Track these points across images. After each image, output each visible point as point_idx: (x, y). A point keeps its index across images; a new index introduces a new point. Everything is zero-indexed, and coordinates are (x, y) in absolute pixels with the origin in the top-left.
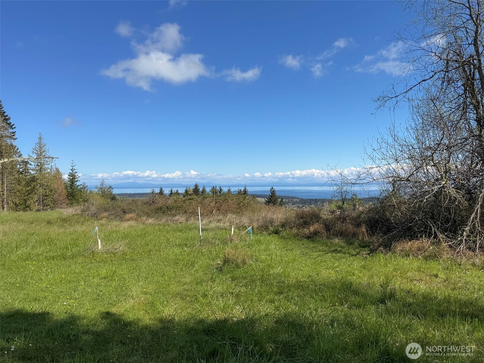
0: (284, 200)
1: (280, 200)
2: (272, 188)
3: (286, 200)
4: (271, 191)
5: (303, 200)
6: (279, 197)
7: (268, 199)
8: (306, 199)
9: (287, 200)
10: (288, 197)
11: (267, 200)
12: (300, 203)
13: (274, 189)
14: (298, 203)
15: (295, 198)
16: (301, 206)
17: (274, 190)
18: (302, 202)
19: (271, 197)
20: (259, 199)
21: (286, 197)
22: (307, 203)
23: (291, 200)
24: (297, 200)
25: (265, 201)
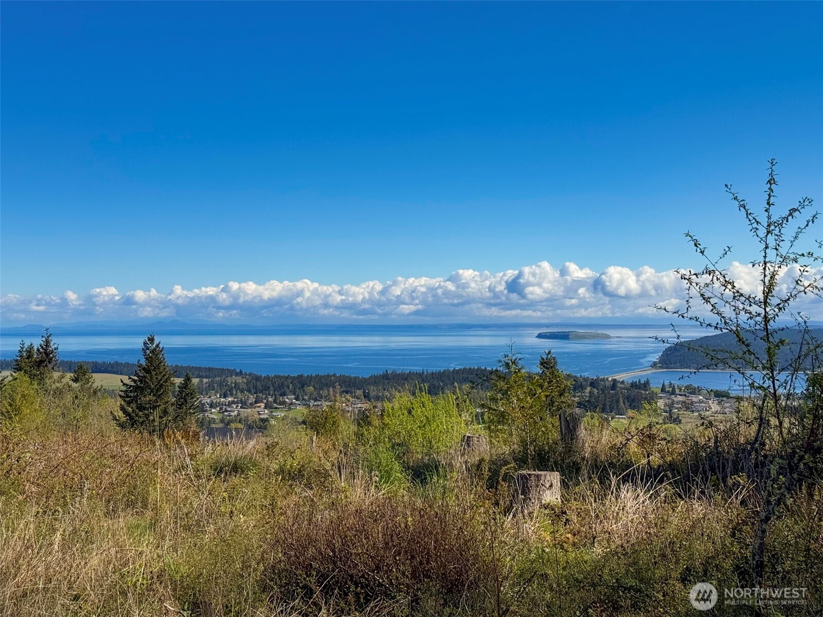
0: (195, 381)
1: (178, 381)
2: (151, 340)
3: (201, 381)
4: (148, 349)
5: (258, 378)
6: (176, 372)
7: (134, 381)
8: (268, 378)
9: (205, 380)
10: (210, 369)
11: (132, 384)
12: (249, 391)
13: (156, 342)
14: (242, 391)
15: (232, 372)
16: (252, 399)
17: (157, 346)
18: (256, 387)
19: (147, 370)
20: (100, 380)
21: (201, 372)
22: (271, 388)
23: (218, 379)
24: (239, 380)
25: (124, 388)
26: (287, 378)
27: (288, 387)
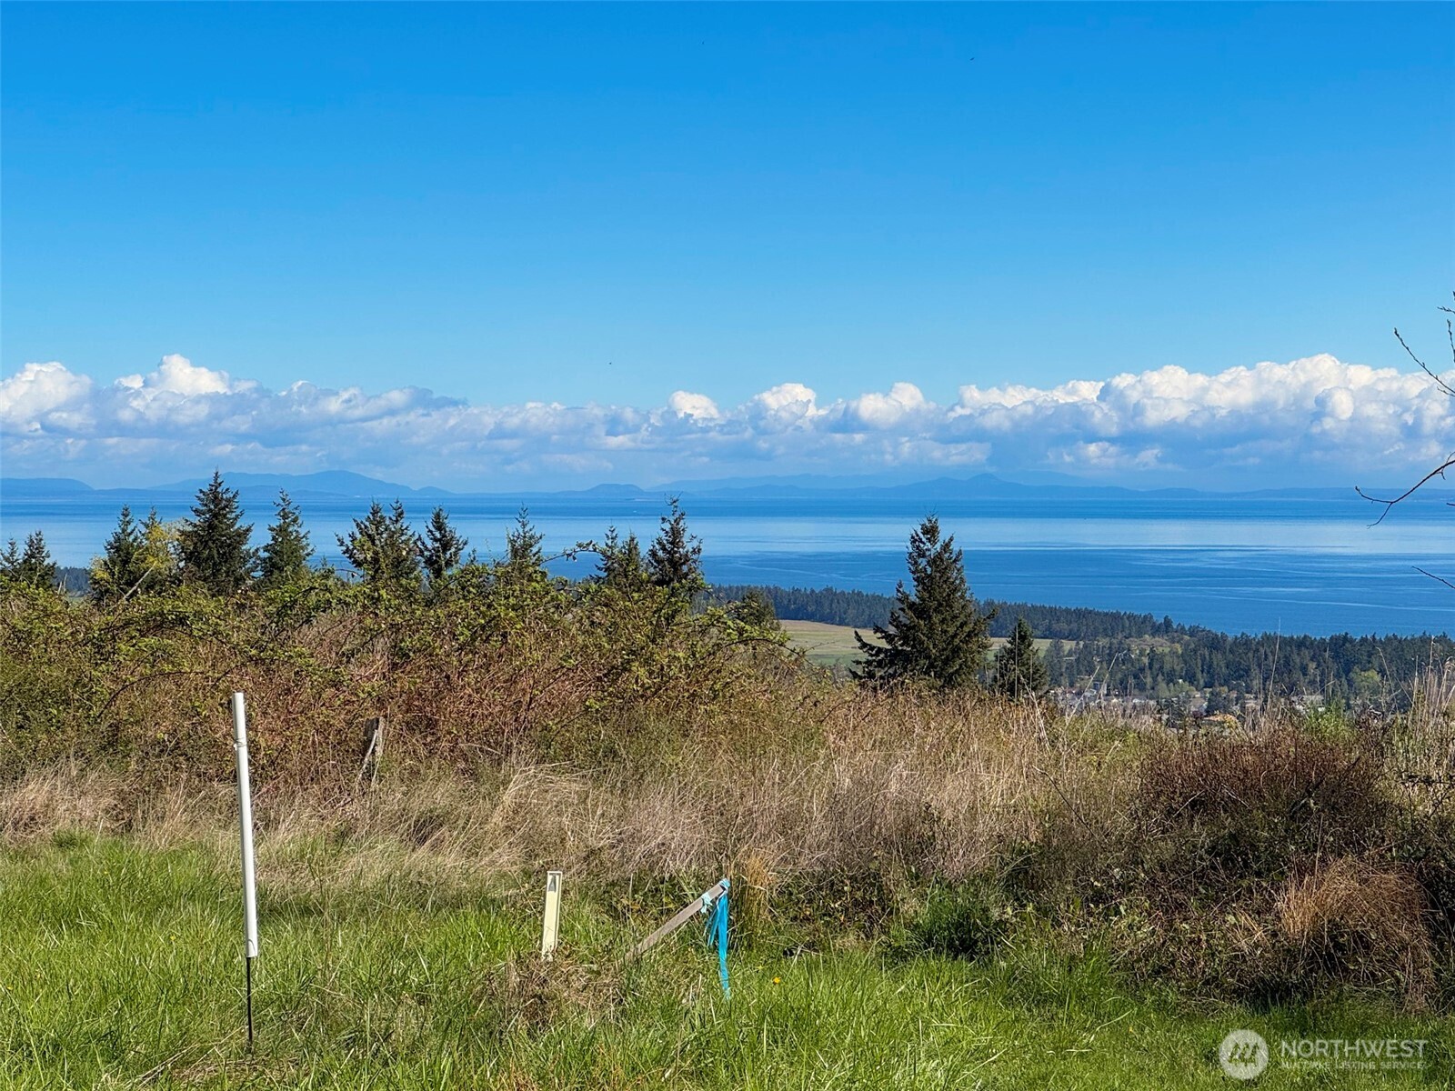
0: (1041, 646)
1: (998, 644)
2: (931, 531)
3: (1057, 648)
4: (922, 554)
5: (1215, 643)
6: (993, 616)
7: (889, 638)
8: (1245, 643)
9: (1068, 645)
10: (1080, 615)
11: (884, 644)
12: (1191, 679)
13: (943, 536)
14: (1170, 679)
15: (1144, 625)
16: (1199, 701)
17: (946, 546)
18: (1209, 669)
19: (920, 611)
20: (802, 635)
21: (1058, 622)
22: (1255, 671)
23: (1103, 642)
24: (1163, 645)
25: (864, 656)
26: (1302, 643)
27: (1304, 670)
